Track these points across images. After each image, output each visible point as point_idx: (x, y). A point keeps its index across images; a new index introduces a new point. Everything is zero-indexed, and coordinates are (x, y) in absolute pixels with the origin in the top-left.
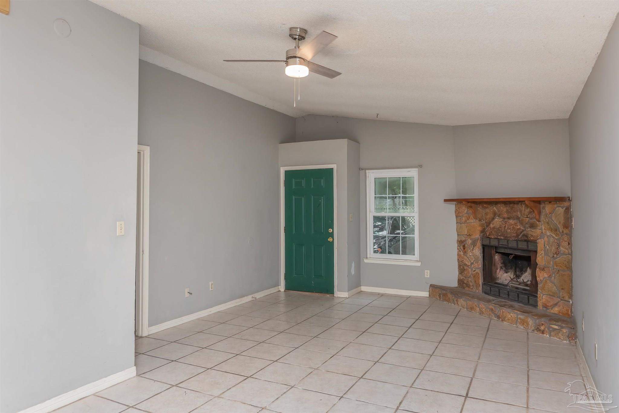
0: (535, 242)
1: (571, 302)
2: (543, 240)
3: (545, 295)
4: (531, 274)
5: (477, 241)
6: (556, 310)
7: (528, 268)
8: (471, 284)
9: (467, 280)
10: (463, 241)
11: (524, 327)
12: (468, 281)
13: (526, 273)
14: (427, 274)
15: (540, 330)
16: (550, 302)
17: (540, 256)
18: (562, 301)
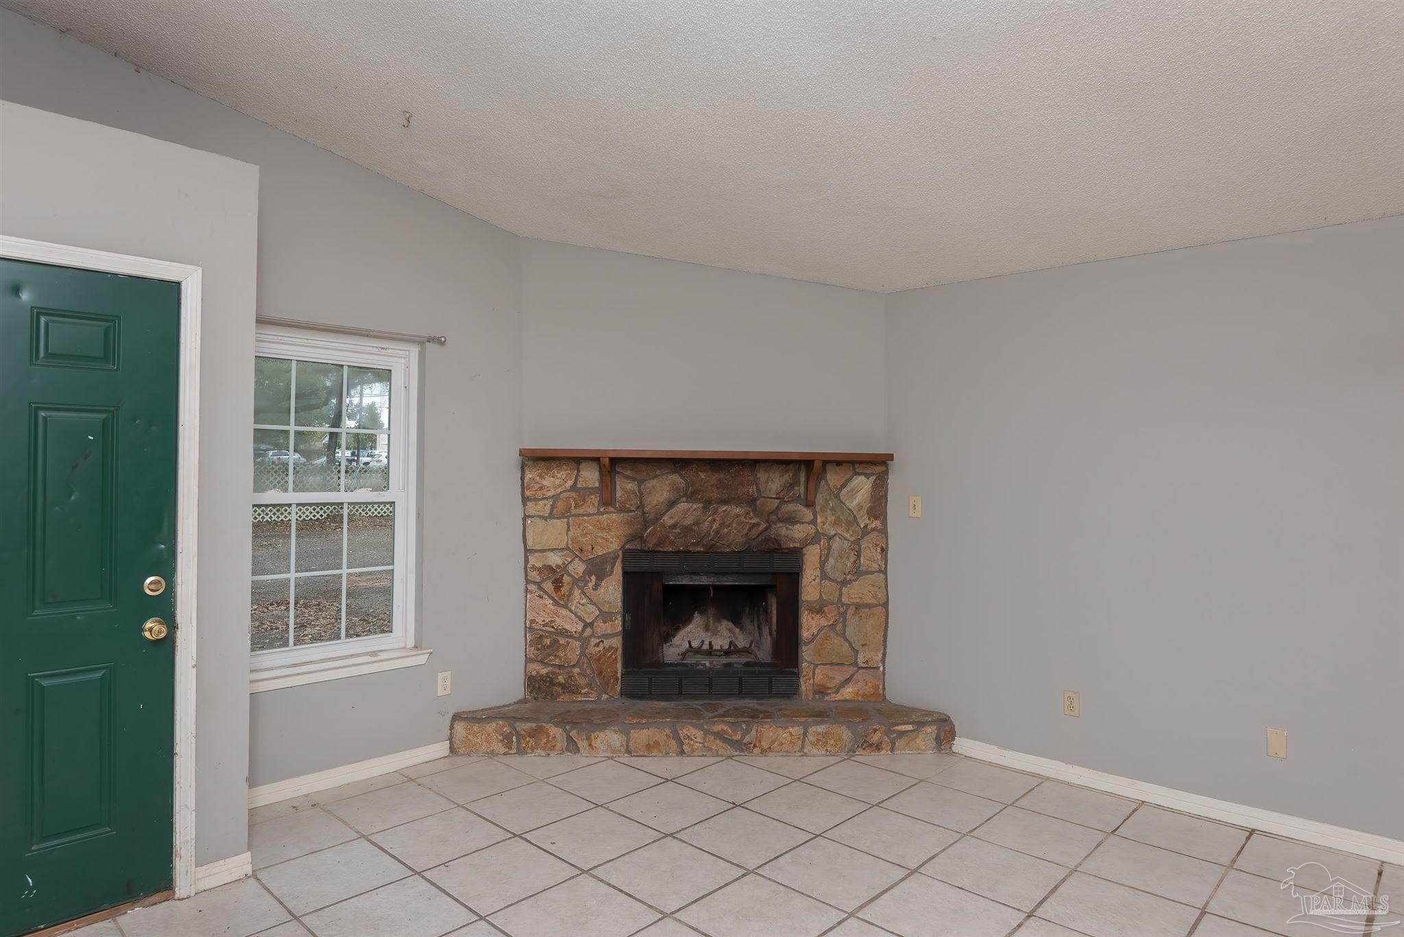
0: (796, 555)
1: (881, 669)
2: (819, 547)
3: (819, 667)
4: (702, 626)
5: (614, 565)
6: (848, 692)
7: (696, 612)
8: (582, 681)
9: (568, 673)
10: (554, 566)
11: (827, 750)
12: (570, 677)
13: (691, 626)
14: (443, 683)
15: (871, 745)
16: (834, 678)
17: (813, 582)
18: (860, 671)
